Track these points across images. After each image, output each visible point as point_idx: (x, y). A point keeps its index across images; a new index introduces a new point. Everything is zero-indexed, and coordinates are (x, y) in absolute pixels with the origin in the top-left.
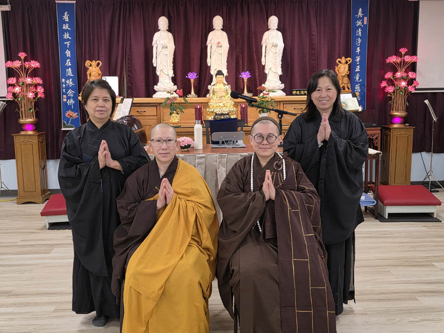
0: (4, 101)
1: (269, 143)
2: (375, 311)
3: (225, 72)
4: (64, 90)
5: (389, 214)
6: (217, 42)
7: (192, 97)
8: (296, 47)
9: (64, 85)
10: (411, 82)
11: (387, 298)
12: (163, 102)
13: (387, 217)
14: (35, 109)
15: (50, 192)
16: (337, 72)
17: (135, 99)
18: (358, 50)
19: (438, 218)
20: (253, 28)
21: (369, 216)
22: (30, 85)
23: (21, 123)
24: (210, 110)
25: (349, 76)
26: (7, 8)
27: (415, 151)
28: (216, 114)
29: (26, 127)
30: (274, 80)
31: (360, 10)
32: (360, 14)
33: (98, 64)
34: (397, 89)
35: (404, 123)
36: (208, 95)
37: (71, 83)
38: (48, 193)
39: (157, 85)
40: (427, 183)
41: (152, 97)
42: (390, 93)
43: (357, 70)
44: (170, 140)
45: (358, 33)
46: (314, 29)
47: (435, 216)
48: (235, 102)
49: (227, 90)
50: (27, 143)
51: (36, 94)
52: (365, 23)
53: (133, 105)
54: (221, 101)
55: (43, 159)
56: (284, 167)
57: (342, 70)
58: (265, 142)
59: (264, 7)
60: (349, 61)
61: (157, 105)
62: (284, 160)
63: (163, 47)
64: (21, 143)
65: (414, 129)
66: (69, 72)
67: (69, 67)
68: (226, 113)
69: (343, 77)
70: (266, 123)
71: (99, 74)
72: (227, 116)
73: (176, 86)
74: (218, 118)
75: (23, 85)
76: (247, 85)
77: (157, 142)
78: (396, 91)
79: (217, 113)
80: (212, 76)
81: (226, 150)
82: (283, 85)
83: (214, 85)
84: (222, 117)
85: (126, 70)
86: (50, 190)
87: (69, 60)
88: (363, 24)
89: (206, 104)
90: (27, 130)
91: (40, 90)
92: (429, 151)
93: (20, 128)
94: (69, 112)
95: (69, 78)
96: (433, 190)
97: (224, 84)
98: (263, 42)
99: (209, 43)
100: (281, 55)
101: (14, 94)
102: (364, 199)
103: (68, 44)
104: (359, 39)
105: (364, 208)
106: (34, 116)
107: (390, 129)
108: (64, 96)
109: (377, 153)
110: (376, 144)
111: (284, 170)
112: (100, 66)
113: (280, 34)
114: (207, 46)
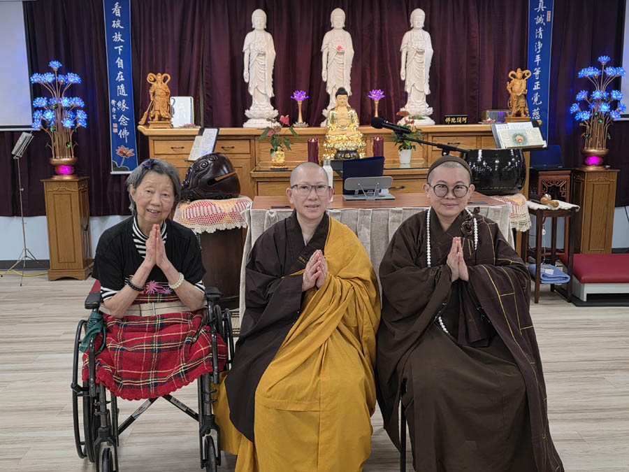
0: (28, 132)
1: (457, 198)
2: (595, 435)
3: (348, 90)
4: (114, 116)
5: (588, 294)
6: (337, 47)
7: (301, 127)
8: (449, 54)
9: (114, 109)
10: (614, 104)
11: (608, 417)
12: (261, 133)
13: (585, 300)
14: (73, 143)
16: (510, 91)
17: (221, 129)
18: (538, 59)
20: (386, 27)
21: (558, 297)
22: (68, 109)
23: (53, 163)
24: (329, 146)
25: (526, 96)
27: (618, 205)
29: (61, 170)
30: (418, 101)
32: (541, 7)
33: (166, 79)
34: (595, 116)
35: (603, 164)
37: (124, 106)
39: (249, 109)
41: (242, 127)
42: (584, 122)
43: (536, 88)
44: (320, 187)
45: (538, 34)
46: (475, 28)
49: (352, 116)
50: (62, 193)
51: (75, 122)
52: (549, 19)
53: (219, 137)
54: (344, 132)
55: (85, 215)
56: (476, 229)
58: (450, 195)
60: (528, 74)
61: (250, 138)
62: (475, 219)
63: (259, 54)
64: (56, 192)
65: (618, 172)
66: (122, 90)
67: (122, 82)
68: (353, 149)
69: (519, 97)
70: (452, 167)
71: (167, 93)
72: (355, 154)
73: (276, 111)
74: (341, 156)
75: (56, 108)
77: (302, 190)
78: (592, 118)
79: (340, 149)
80: (329, 96)
82: (432, 109)
83: (333, 109)
84: (348, 155)
85: (203, 87)
87: (121, 73)
88: (545, 21)
90: (63, 174)
91: (81, 115)
93: (53, 170)
94: (122, 149)
95: (121, 98)
97: (348, 108)
99: (324, 48)
100: (429, 65)
101: (44, 122)
102: (552, 274)
103: (120, 50)
104: (539, 43)
105: (549, 286)
106: (73, 153)
107: (583, 173)
108: (114, 124)
109: (573, 208)
110: (564, 194)
111: (476, 235)
112: (168, 81)
113: (427, 35)
114: (321, 53)
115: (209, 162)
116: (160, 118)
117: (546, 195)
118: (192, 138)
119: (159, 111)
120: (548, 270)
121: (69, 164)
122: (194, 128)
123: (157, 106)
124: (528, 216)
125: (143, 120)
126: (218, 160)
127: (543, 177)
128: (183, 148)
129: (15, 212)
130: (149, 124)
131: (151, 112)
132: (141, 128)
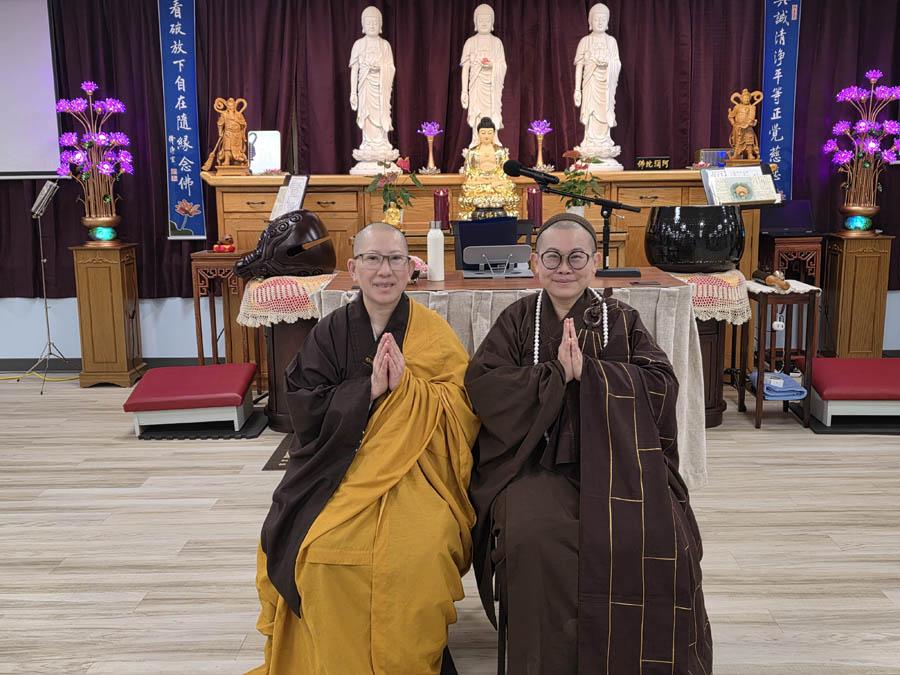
0: (54, 180)
1: (574, 270)
2: (793, 617)
3: (498, 122)
4: (173, 159)
5: (833, 417)
6: (482, 58)
7: (430, 174)
8: (647, 69)
9: (173, 149)
10: (888, 141)
12: (370, 183)
13: (829, 424)
14: (115, 197)
15: (144, 364)
16: (733, 122)
17: (312, 177)
18: (778, 74)
20: (557, 30)
21: (792, 420)
22: (105, 148)
23: (86, 224)
24: (466, 200)
25: (756, 130)
27: (893, 287)
28: (478, 209)
30: (599, 137)
33: (241, 105)
34: (859, 158)
35: (872, 228)
37: (186, 144)
38: (141, 366)
39: (358, 148)
41: (348, 174)
42: (843, 166)
43: (776, 116)
44: (395, 258)
45: (779, 39)
46: (686, 32)
48: (517, 184)
49: (500, 158)
50: (98, 265)
51: (118, 167)
52: (794, 17)
53: (309, 189)
54: (487, 182)
55: (131, 297)
56: (606, 318)
57: (741, 116)
58: (565, 268)
60: (758, 97)
61: (357, 189)
62: (604, 304)
63: (371, 69)
64: (88, 265)
65: (893, 240)
66: (183, 121)
67: (183, 111)
68: (498, 205)
69: (744, 131)
70: (566, 228)
71: (242, 127)
72: (500, 213)
73: (396, 151)
74: (480, 216)
75: (90, 147)
77: (370, 261)
78: (855, 161)
79: (480, 206)
80: (471, 129)
81: (492, 282)
82: (618, 148)
83: (475, 148)
84: (489, 215)
85: (297, 117)
86: (145, 360)
87: (182, 97)
88: (789, 19)
89: (458, 189)
91: (125, 158)
93: (86, 234)
94: (183, 204)
95: (182, 133)
97: (495, 147)
98: (576, 59)
99: (465, 61)
100: (614, 86)
101: (73, 167)
102: (781, 386)
103: (181, 65)
104: (780, 51)
105: (782, 404)
106: (114, 210)
108: (172, 170)
109: (811, 291)
110: (812, 272)
111: (606, 326)
112: (244, 108)
113: (612, 41)
114: (460, 68)
115: (290, 223)
116: (232, 161)
117: (777, 272)
118: (275, 189)
119: (231, 151)
120: (775, 381)
121: (108, 226)
122: (278, 174)
123: (228, 144)
124: (747, 302)
125: (208, 164)
126: (304, 220)
127: (781, 247)
128: (263, 203)
129: (36, 293)
130: (216, 170)
131: (220, 153)
132: (205, 175)
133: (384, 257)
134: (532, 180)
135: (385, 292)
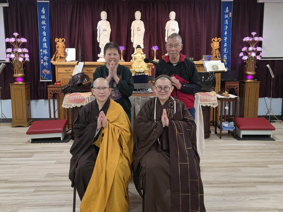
0: (4, 63)
1: (166, 92)
2: (230, 193)
3: (142, 46)
4: (42, 56)
5: (243, 135)
6: (137, 27)
7: (122, 62)
8: (187, 31)
9: (42, 54)
10: (258, 53)
11: (237, 186)
13: (241, 137)
14: (23, 68)
15: (32, 120)
16: (212, 47)
17: (85, 62)
18: (226, 33)
19: (273, 138)
20: (160, 19)
21: (231, 136)
22: (21, 53)
23: (14, 76)
24: (133, 70)
25: (219, 49)
26: (6, 5)
27: (260, 96)
28: (136, 72)
29: (18, 79)
31: (227, 8)
32: (227, 11)
33: (63, 40)
34: (250, 58)
35: (254, 79)
36: (131, 61)
37: (46, 52)
38: (31, 121)
39: (99, 54)
40: (268, 116)
41: (96, 61)
42: (245, 60)
43: (225, 45)
44: (105, 88)
45: (226, 22)
46: (198, 20)
47: (271, 137)
48: (148, 65)
49: (143, 57)
50: (18, 89)
51: (24, 59)
52: (230, 16)
53: (85, 66)
54: (139, 64)
55: (28, 99)
56: (175, 105)
57: (215, 46)
58: (163, 91)
59: (167, 6)
60: (220, 40)
62: (175, 101)
63: (104, 30)
64: (15, 89)
65: (260, 83)
66: (45, 45)
67: (45, 42)
68: (142, 71)
69: (216, 50)
70: (163, 79)
71: (64, 47)
72: (143, 74)
74: (137, 74)
75: (16, 53)
76: (156, 55)
77: (98, 89)
78: (249, 59)
79: (137, 71)
80: (134, 48)
81: (140, 94)
83: (135, 54)
84: (140, 74)
85: (81, 44)
86: (32, 119)
87: (45, 38)
88: (229, 17)
90: (18, 81)
91: (27, 56)
92: (269, 97)
93: (14, 80)
94: (45, 70)
95: (45, 49)
96: (272, 121)
97: (142, 54)
98: (166, 28)
99: (132, 28)
101: (11, 59)
102: (227, 126)
103: (45, 28)
104: (226, 26)
105: (227, 132)
106: (23, 72)
107: (245, 83)
108: (41, 60)
109: (236, 97)
110: (236, 92)
111: (175, 108)
112: (64, 42)
113: (176, 23)
114: (131, 30)
115: (79, 76)
116: (61, 57)
117: (226, 92)
118: (74, 66)
119: (60, 54)
120: (225, 124)
121: (21, 77)
122: (75, 61)
123: (59, 52)
124: (217, 101)
125: (53, 58)
126: (83, 76)
127: (227, 84)
128: (70, 70)
130: (55, 60)
131: (57, 55)
132: (52, 62)
133: (102, 88)
134: (153, 64)
135: (102, 98)
